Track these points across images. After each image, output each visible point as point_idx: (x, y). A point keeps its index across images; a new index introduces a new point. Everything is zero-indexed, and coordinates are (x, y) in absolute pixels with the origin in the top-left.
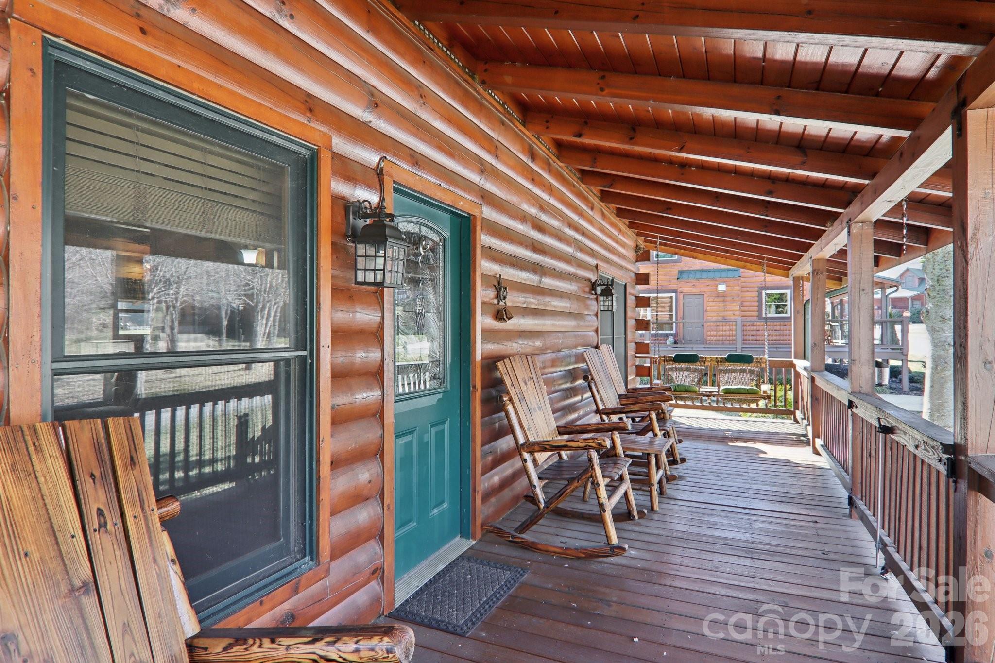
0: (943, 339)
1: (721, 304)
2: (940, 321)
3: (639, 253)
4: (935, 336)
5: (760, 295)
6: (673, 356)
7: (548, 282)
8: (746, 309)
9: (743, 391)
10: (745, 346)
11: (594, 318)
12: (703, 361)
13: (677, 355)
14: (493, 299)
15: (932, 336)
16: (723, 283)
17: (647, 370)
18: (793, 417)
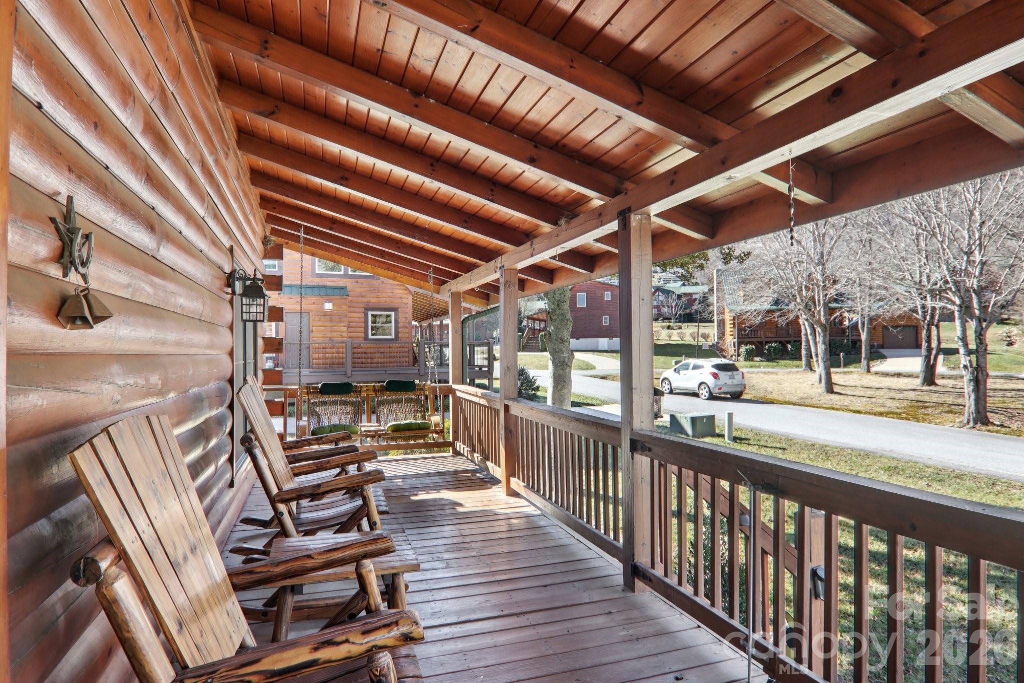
0: (562, 360)
1: (328, 324)
2: (560, 343)
3: (268, 247)
4: (556, 356)
5: (366, 315)
6: (320, 386)
7: (168, 254)
8: (353, 330)
9: (414, 427)
10: (355, 369)
11: (228, 332)
12: (358, 391)
13: (324, 385)
14: (45, 260)
15: (553, 357)
16: (329, 301)
17: (280, 407)
18: (451, 449)
